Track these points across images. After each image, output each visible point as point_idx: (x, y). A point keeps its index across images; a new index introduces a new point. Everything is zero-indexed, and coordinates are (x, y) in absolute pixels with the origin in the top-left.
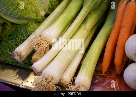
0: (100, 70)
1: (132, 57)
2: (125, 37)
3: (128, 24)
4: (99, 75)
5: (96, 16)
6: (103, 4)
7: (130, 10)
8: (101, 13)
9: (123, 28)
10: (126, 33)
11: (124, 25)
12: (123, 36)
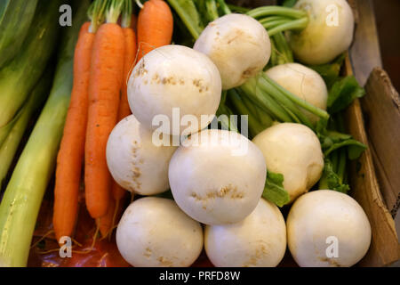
0: (51, 237)
1: (129, 183)
2: (103, 129)
3: (107, 89)
4: (49, 254)
5: (17, 79)
6: (34, 42)
7: (106, 48)
8: (31, 68)
9: (94, 105)
10: (105, 118)
11: (96, 96)
12: (98, 126)
